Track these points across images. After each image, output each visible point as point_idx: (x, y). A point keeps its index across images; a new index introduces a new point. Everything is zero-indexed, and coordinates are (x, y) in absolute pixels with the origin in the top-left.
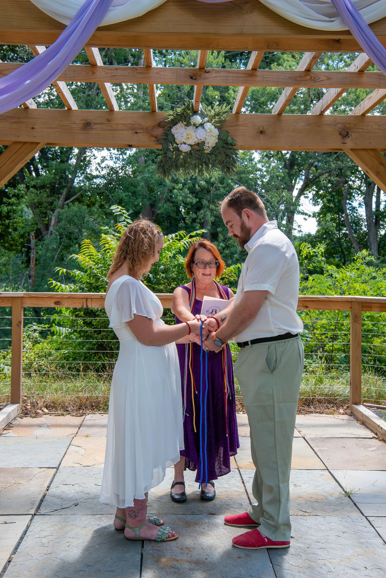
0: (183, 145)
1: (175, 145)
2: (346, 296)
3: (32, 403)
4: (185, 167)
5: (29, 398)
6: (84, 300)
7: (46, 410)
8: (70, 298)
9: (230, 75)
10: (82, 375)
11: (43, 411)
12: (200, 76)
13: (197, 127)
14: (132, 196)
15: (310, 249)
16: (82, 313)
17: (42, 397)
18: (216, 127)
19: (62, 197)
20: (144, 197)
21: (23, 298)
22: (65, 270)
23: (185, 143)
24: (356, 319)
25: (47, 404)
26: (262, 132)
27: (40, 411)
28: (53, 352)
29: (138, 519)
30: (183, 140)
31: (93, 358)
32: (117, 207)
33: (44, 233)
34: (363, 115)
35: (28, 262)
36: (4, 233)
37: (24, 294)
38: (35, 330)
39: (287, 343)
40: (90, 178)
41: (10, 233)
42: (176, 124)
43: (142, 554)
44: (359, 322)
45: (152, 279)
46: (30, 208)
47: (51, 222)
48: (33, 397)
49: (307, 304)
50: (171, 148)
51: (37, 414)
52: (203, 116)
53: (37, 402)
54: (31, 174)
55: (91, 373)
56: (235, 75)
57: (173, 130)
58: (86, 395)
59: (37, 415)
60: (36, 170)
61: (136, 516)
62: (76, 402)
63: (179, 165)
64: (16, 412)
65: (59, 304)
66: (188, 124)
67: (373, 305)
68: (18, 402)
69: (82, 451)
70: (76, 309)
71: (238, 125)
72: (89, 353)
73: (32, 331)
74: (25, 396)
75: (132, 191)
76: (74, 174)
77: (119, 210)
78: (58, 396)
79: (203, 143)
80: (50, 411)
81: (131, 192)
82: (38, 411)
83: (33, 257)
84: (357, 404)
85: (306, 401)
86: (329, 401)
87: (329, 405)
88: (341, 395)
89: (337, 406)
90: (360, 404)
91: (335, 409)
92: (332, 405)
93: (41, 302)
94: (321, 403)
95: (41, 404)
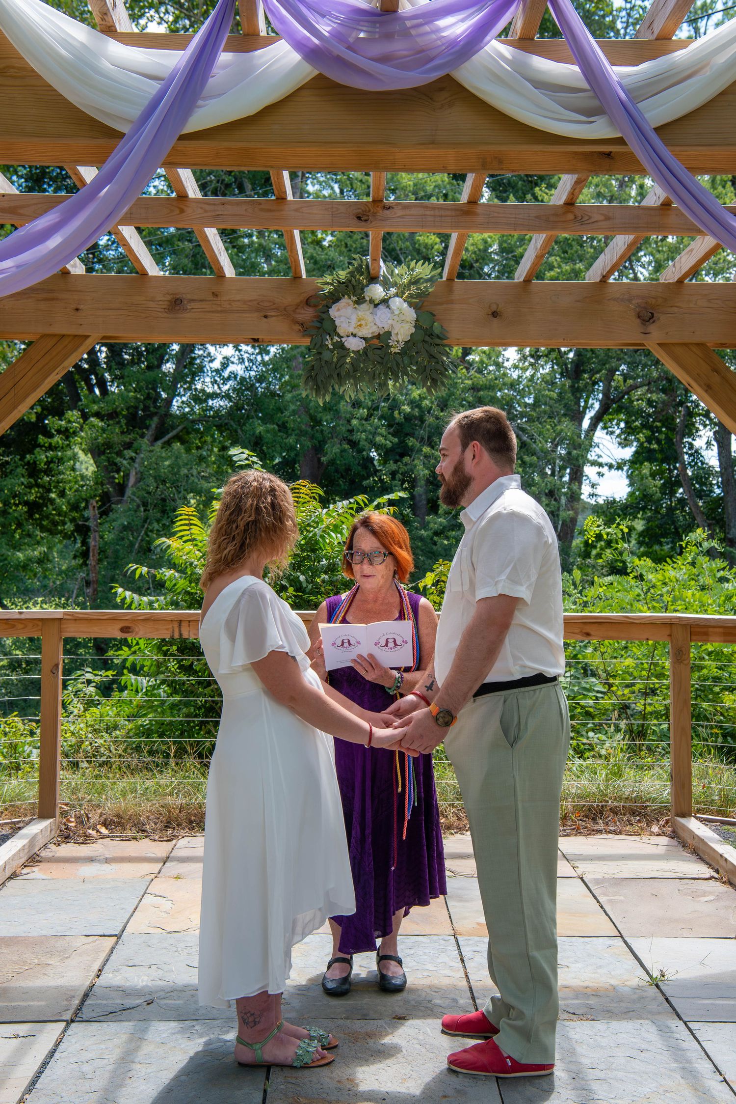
0: (351, 339)
1: (336, 338)
2: (669, 614)
3: (78, 817)
4: (354, 377)
5: (72, 807)
6: (176, 625)
7: (104, 830)
8: (148, 619)
9: (428, 213)
10: (173, 765)
11: (98, 831)
12: (374, 214)
13: (376, 306)
14: (280, 431)
15: (602, 528)
16: (175, 648)
17: (98, 806)
18: (410, 305)
19: (150, 435)
20: (302, 433)
21: (62, 622)
22: (145, 570)
23: (354, 335)
24: (679, 655)
25: (106, 820)
26: (495, 314)
27: (93, 833)
28: (121, 721)
29: (259, 1027)
30: (351, 330)
31: (198, 734)
32: (241, 450)
33: (114, 499)
34: (680, 281)
35: (86, 555)
38: (89, 682)
40: (202, 398)
42: (338, 300)
43: (265, 1091)
44: (685, 662)
45: (304, 585)
46: (89, 455)
47: (128, 479)
48: (81, 805)
49: (588, 629)
50: (329, 343)
51: (87, 837)
52: (386, 285)
53: (87, 816)
54: (91, 392)
55: (191, 761)
56: (437, 213)
57: (333, 312)
58: (179, 802)
59: (87, 839)
60: (102, 385)
61: (255, 1023)
62: (161, 814)
63: (343, 374)
64: (48, 833)
65: (128, 632)
66: (360, 301)
67: (711, 629)
68: (52, 815)
69: (166, 904)
70: (163, 640)
71: (451, 302)
72: (188, 722)
73: (83, 683)
74: (66, 805)
76: (172, 392)
77: (245, 456)
78: (129, 804)
79: (389, 334)
80: (113, 832)
82: (90, 831)
83: (95, 546)
84: (683, 816)
85: (589, 810)
86: (632, 810)
87: (632, 818)
88: (654, 800)
89: (647, 820)
90: (690, 816)
91: (644, 824)
92: (638, 818)
93: (96, 629)
94: (617, 814)
95: (95, 818)
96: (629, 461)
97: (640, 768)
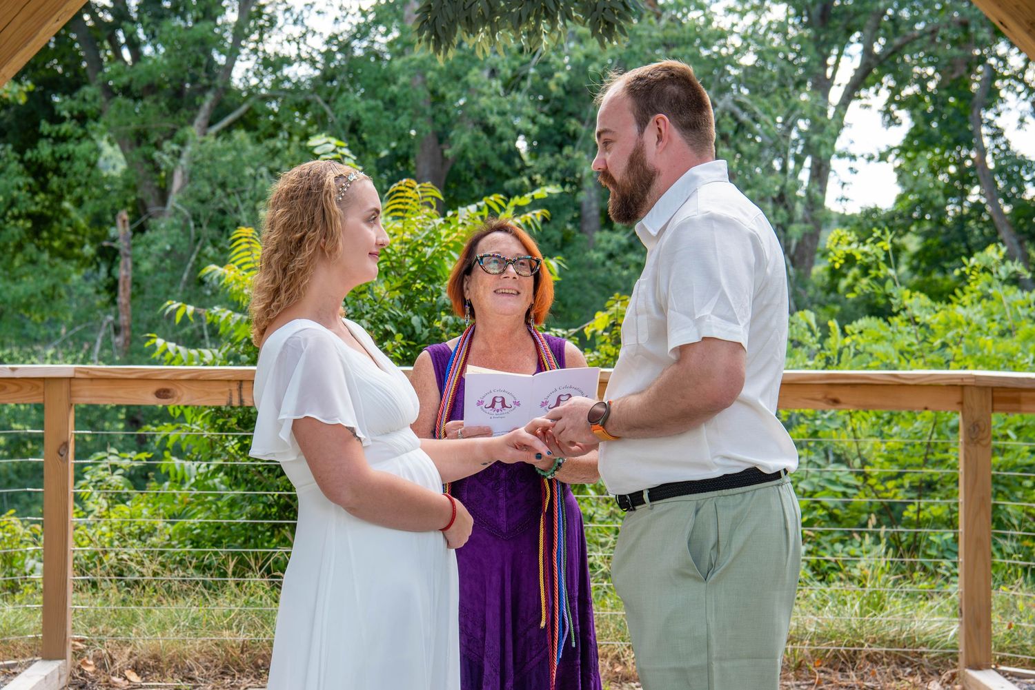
2: (954, 372)
3: (97, 659)
4: (491, 23)
5: (90, 644)
6: (235, 387)
7: (134, 677)
8: (194, 380)
10: (233, 585)
11: (126, 678)
14: (386, 109)
15: (854, 246)
16: (234, 420)
17: (127, 643)
19: (201, 118)
20: (419, 112)
21: (73, 382)
22: (190, 309)
24: (977, 433)
25: (137, 663)
27: (119, 681)
28: (160, 523)
31: (269, 542)
32: (327, 139)
33: (153, 210)
35: (113, 288)
36: (49, 213)
37: (76, 370)
38: (114, 468)
39: (749, 496)
40: (274, 64)
41: (65, 213)
44: (984, 443)
45: (418, 331)
46: (117, 147)
47: (172, 182)
48: (101, 642)
49: (836, 394)
51: (110, 687)
53: (111, 657)
54: (118, 55)
55: (255, 580)
58: (240, 638)
60: (134, 45)
62: (214, 655)
63: (475, 17)
64: (56, 681)
65: (167, 397)
67: (1024, 394)
68: (62, 656)
70: (218, 409)
72: (254, 526)
73: (106, 469)
74: (81, 641)
75: (387, 97)
76: (233, 55)
77: (332, 147)
78: (167, 641)
80: (147, 680)
81: (383, 99)
82: (115, 679)
83: (126, 277)
84: (978, 667)
85: (836, 657)
86: (900, 658)
87: (900, 671)
88: (933, 644)
89: (923, 673)
90: (988, 667)
91: (918, 679)
92: (909, 670)
93: (121, 393)
94: (876, 663)
95: (122, 661)
96: (899, 147)
97: (912, 596)
